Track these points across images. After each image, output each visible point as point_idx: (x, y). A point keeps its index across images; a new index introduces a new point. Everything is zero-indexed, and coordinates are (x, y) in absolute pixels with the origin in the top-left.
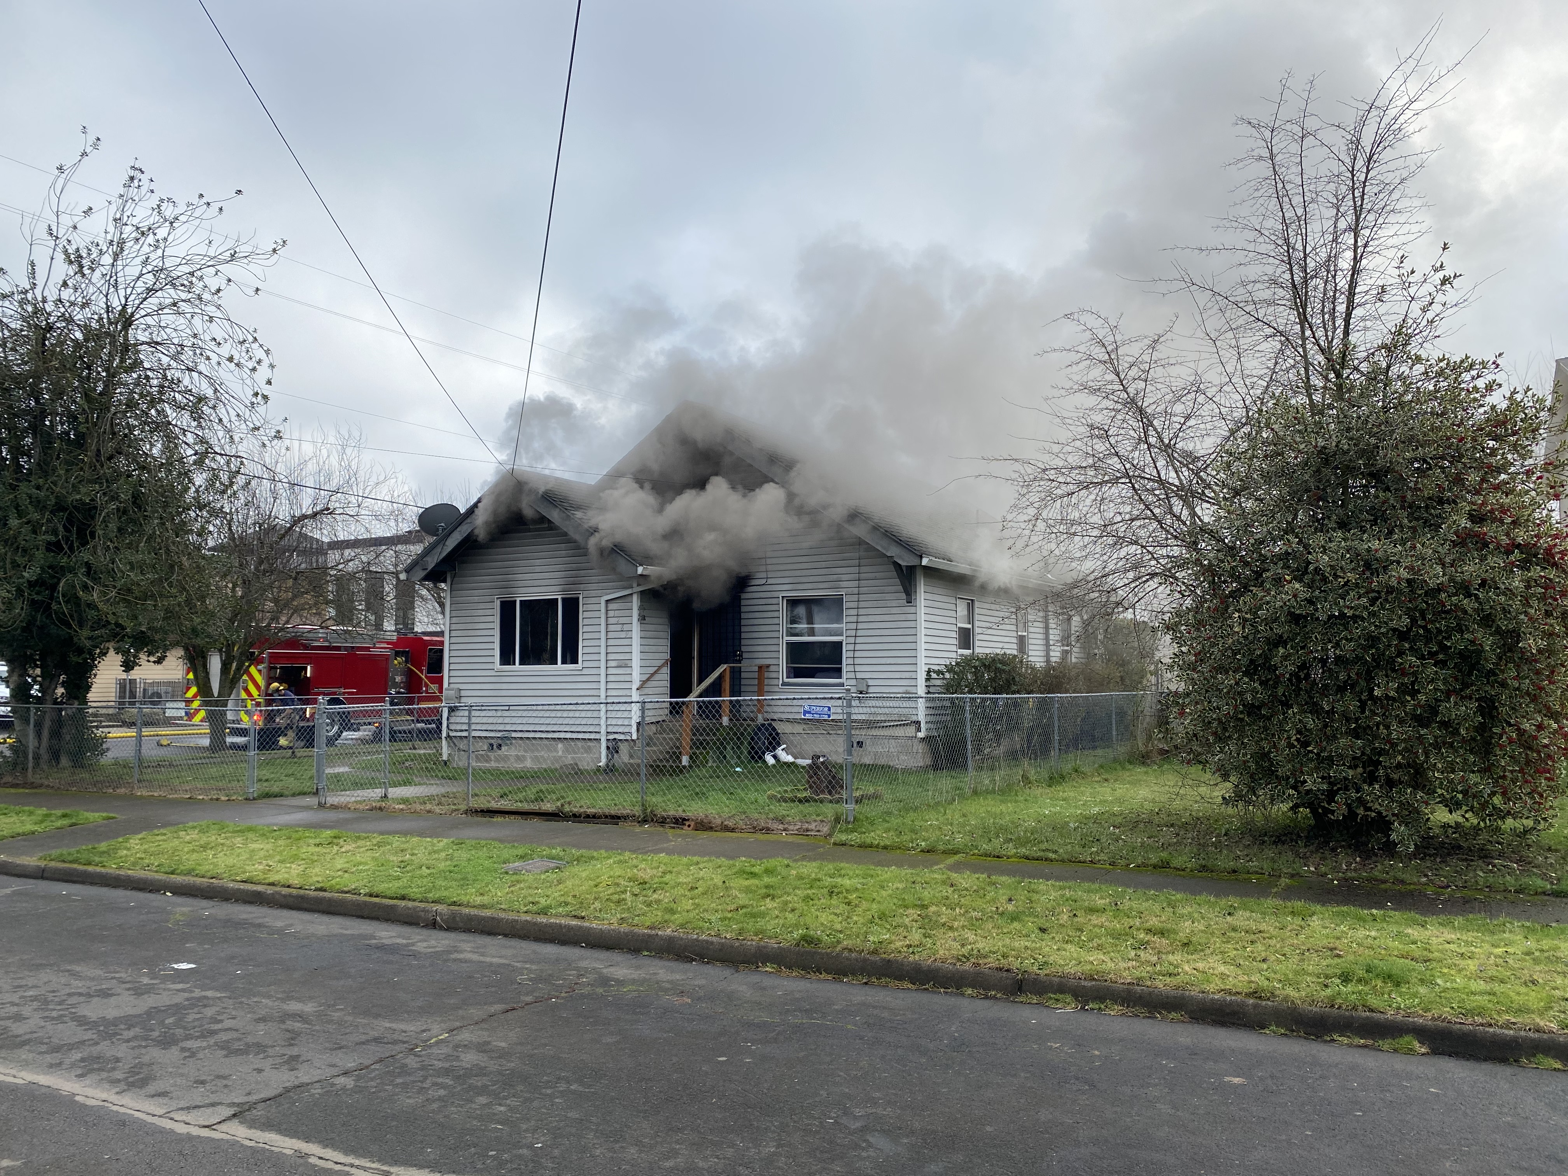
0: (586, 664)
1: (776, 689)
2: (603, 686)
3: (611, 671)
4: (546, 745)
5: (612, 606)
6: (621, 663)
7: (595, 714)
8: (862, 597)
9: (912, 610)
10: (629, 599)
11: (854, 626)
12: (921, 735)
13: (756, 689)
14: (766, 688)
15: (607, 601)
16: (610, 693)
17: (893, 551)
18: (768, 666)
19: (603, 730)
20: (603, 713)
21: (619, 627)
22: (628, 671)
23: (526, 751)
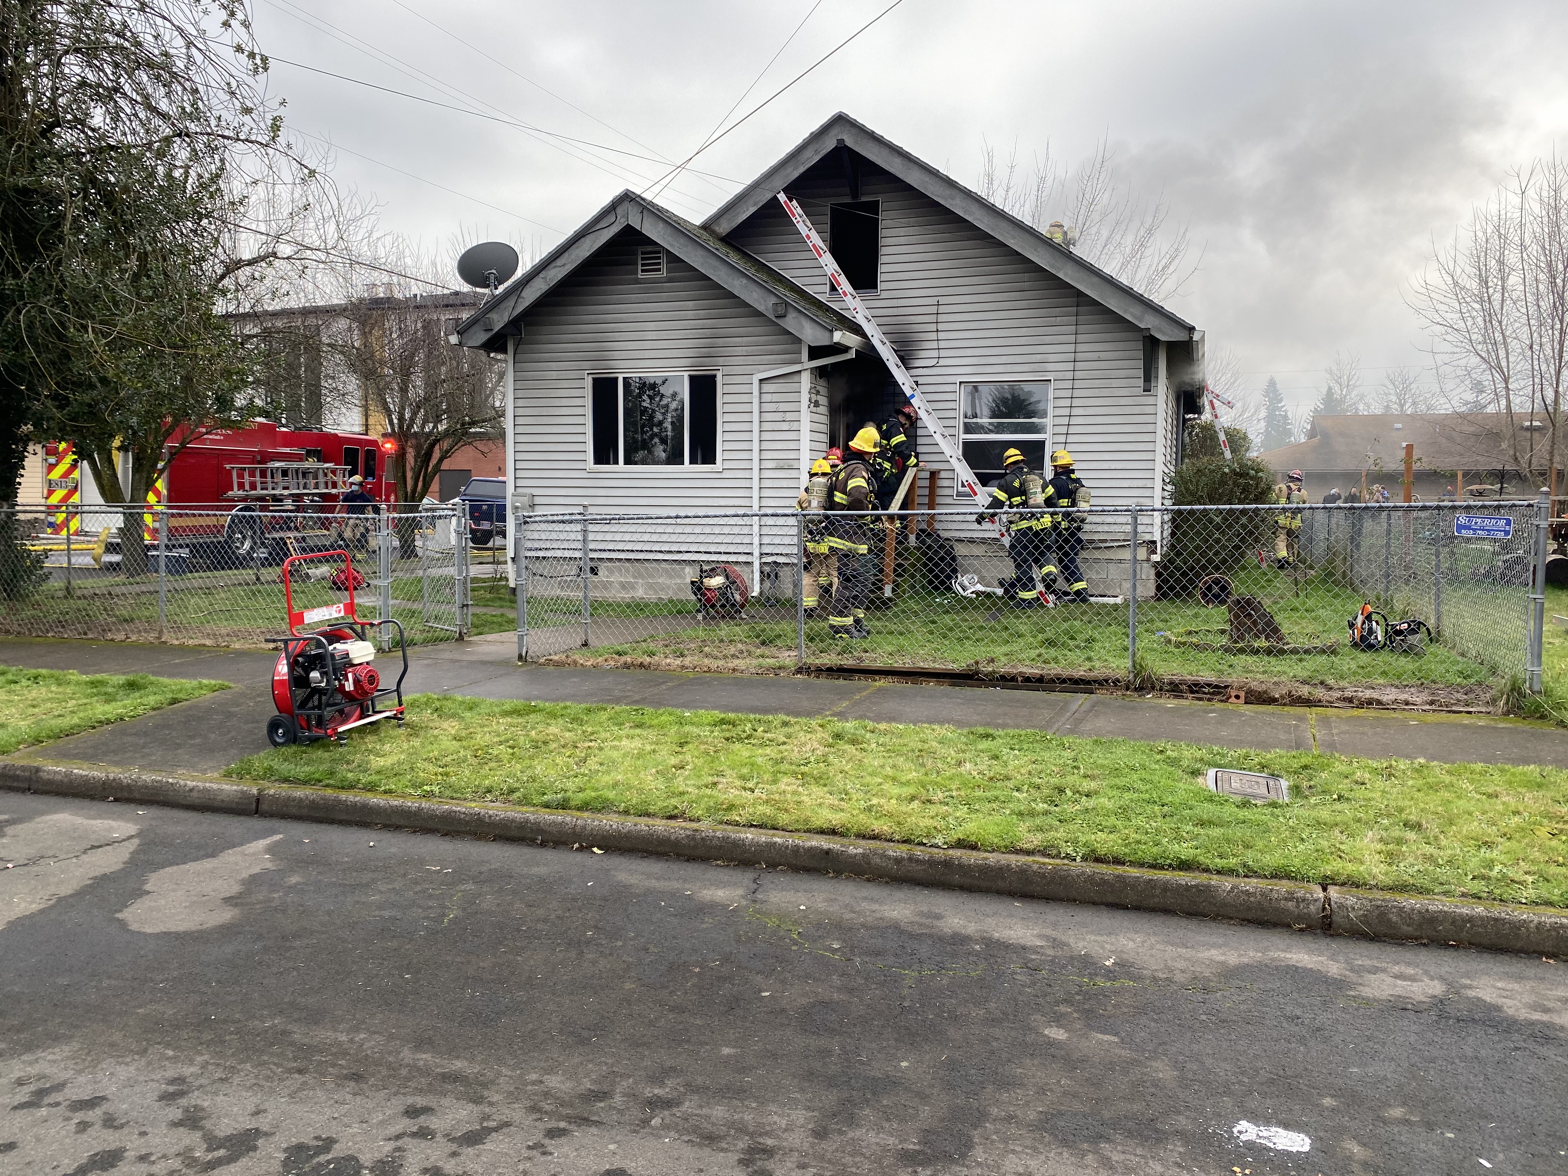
0: (728, 465)
1: (949, 501)
2: (755, 494)
3: (766, 474)
4: (667, 571)
5: (767, 387)
6: (781, 463)
7: (746, 530)
8: (1078, 384)
9: (1151, 400)
10: (796, 378)
11: (1065, 421)
12: (1156, 558)
13: (926, 500)
14: (939, 500)
15: (761, 380)
16: (765, 503)
17: (1147, 322)
18: (939, 471)
19: (756, 553)
20: (756, 528)
21: (778, 416)
22: (793, 474)
23: (635, 577)
